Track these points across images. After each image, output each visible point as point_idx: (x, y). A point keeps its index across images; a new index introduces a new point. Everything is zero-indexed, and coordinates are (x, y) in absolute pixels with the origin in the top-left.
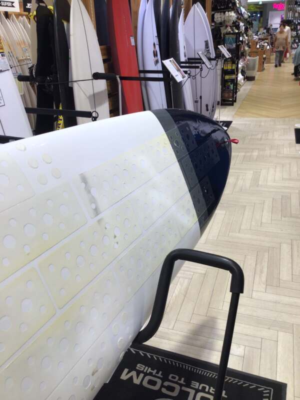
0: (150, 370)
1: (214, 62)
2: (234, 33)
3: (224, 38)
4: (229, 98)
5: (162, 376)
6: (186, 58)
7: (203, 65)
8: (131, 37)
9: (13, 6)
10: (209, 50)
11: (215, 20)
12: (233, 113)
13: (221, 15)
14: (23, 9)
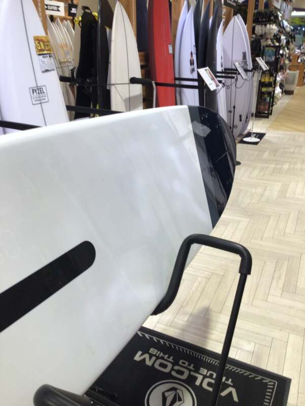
0: (162, 354)
1: (250, 74)
2: (275, 46)
3: (264, 50)
4: (265, 110)
5: (172, 361)
6: (223, 68)
7: (239, 76)
8: (169, 46)
9: (59, 11)
10: (246, 62)
11: (256, 32)
12: (268, 125)
13: (262, 27)
14: (67, 14)
